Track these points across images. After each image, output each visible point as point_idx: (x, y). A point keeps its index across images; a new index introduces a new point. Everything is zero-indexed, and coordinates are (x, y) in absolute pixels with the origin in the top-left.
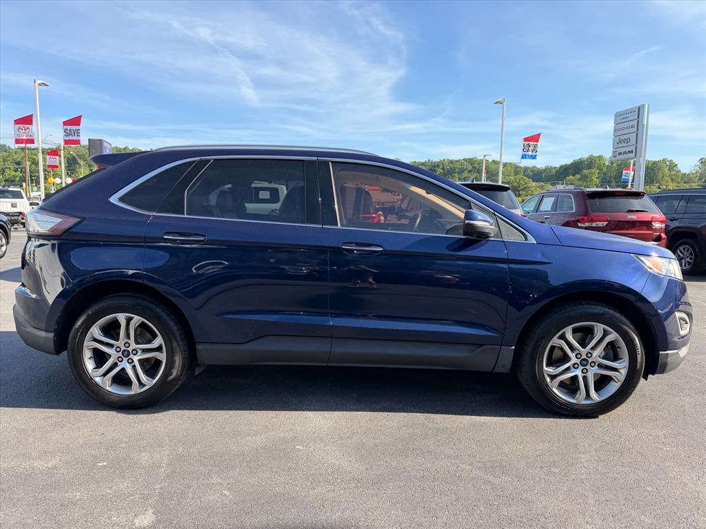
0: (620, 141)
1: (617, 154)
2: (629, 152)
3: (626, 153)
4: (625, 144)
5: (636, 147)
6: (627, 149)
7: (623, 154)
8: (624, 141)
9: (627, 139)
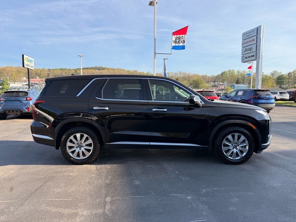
0: (246, 50)
1: (245, 58)
2: (252, 56)
3: (250, 57)
4: (249, 52)
5: (256, 53)
6: (250, 55)
7: (248, 58)
8: (248, 49)
9: (251, 48)
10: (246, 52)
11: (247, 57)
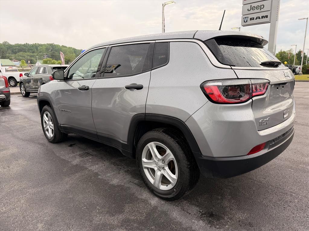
0: (252, 8)
1: (249, 19)
2: (262, 17)
3: (259, 18)
4: (259, 11)
5: (271, 13)
6: (260, 15)
7: (256, 19)
8: (257, 7)
9: (261, 6)
10: (252, 11)
11: (254, 18)
